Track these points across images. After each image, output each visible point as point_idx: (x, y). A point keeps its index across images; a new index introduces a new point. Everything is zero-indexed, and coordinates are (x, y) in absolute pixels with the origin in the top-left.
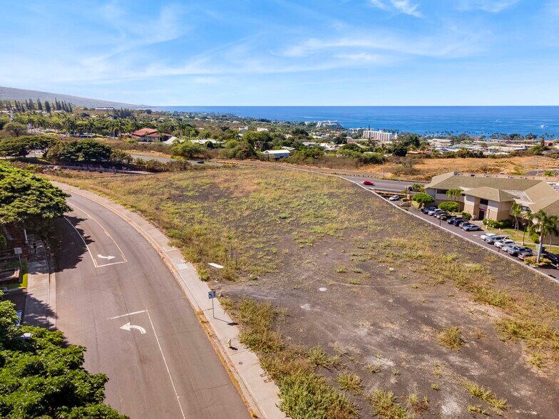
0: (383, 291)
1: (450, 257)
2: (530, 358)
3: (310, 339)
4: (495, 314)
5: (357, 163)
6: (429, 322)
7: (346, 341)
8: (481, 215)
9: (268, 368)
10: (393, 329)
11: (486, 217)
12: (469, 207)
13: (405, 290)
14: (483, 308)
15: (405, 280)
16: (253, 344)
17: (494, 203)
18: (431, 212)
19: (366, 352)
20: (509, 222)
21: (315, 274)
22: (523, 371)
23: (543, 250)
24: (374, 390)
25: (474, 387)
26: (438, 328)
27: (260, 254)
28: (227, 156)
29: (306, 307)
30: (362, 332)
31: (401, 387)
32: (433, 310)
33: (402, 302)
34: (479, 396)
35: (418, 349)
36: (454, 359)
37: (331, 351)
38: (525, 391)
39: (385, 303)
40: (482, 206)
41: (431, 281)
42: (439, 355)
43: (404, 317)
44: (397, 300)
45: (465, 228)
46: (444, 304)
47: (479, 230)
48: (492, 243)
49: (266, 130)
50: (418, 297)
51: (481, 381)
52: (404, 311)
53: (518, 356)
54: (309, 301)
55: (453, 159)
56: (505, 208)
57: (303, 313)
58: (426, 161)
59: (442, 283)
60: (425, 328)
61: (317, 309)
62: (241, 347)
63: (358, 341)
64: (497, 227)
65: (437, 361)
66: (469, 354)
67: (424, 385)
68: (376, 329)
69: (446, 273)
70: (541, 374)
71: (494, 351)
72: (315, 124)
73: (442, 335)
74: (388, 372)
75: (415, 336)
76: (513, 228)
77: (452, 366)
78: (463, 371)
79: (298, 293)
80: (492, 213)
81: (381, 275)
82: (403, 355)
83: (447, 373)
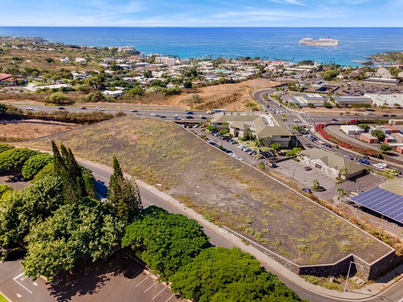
0: (215, 184)
1: (231, 167)
2: (254, 196)
3: (203, 203)
4: (246, 186)
5: (166, 96)
6: (230, 192)
7: (212, 201)
8: (237, 135)
9: (197, 212)
10: (222, 195)
11: (239, 135)
12: (232, 132)
13: (221, 183)
14: (243, 185)
15: (220, 179)
16: (189, 207)
17: (242, 130)
18: (215, 135)
19: (218, 203)
20: (248, 138)
21: (193, 182)
22: (252, 200)
23: (260, 151)
24: (222, 211)
25: (243, 205)
26: (233, 193)
27: (170, 177)
28: (85, 100)
29: (196, 194)
30: (214, 198)
31: (228, 209)
32: (230, 188)
33: (222, 187)
34: (244, 207)
35: (229, 200)
36: (238, 200)
37: (209, 204)
38: (253, 204)
39: (217, 188)
40: (237, 131)
41: (228, 178)
42: (234, 200)
43: (224, 192)
44: (220, 187)
45: (231, 143)
46: (233, 186)
47: (237, 143)
48: (242, 150)
49: (84, 59)
50: (225, 185)
51: (244, 204)
52: (223, 190)
53: (251, 196)
54: (196, 192)
55: (217, 86)
56: (246, 132)
57: (196, 196)
58: (204, 89)
59: (231, 178)
60: (230, 194)
61: (200, 194)
62: (187, 208)
63: (215, 201)
64: (244, 140)
65: (234, 202)
66: (241, 198)
67: (233, 207)
68: (218, 196)
69: (232, 174)
70: (256, 200)
71: (246, 196)
72: (117, 49)
73: (234, 195)
74: (224, 206)
75: (228, 197)
76: (250, 140)
77: (238, 202)
78: (240, 203)
79: (191, 189)
80: (241, 134)
81: (213, 179)
82: (226, 202)
83: (237, 204)
